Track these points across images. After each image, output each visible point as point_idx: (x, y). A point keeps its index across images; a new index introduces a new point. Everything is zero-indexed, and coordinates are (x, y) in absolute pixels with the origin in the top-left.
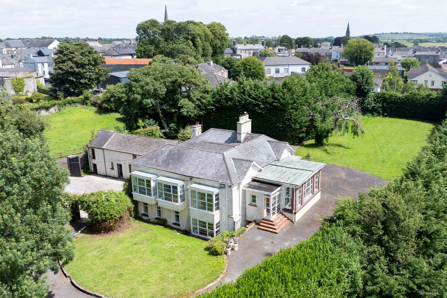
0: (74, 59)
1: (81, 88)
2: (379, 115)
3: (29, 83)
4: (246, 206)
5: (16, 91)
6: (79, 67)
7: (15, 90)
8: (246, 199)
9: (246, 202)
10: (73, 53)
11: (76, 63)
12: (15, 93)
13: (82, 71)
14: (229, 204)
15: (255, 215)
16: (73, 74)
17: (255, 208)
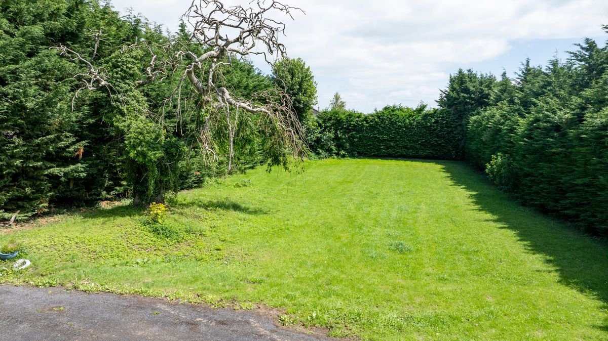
2: (331, 156)
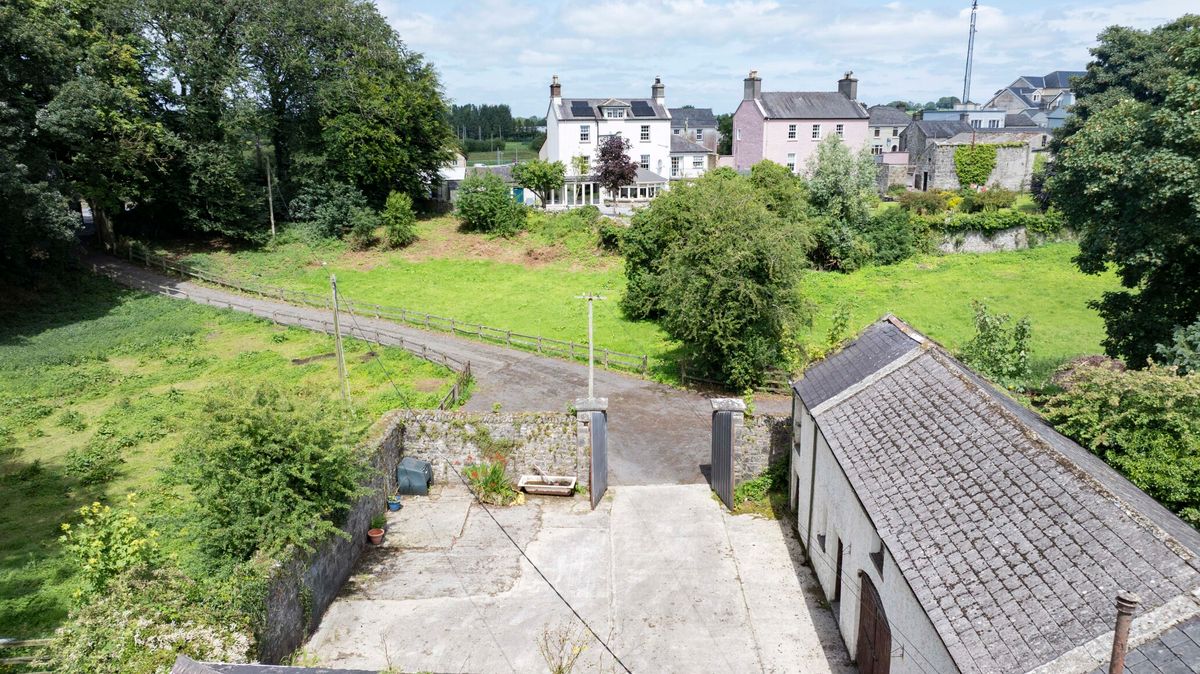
0: (1137, 79)
3: (1011, 163)
5: (961, 181)
7: (960, 177)
12: (958, 187)
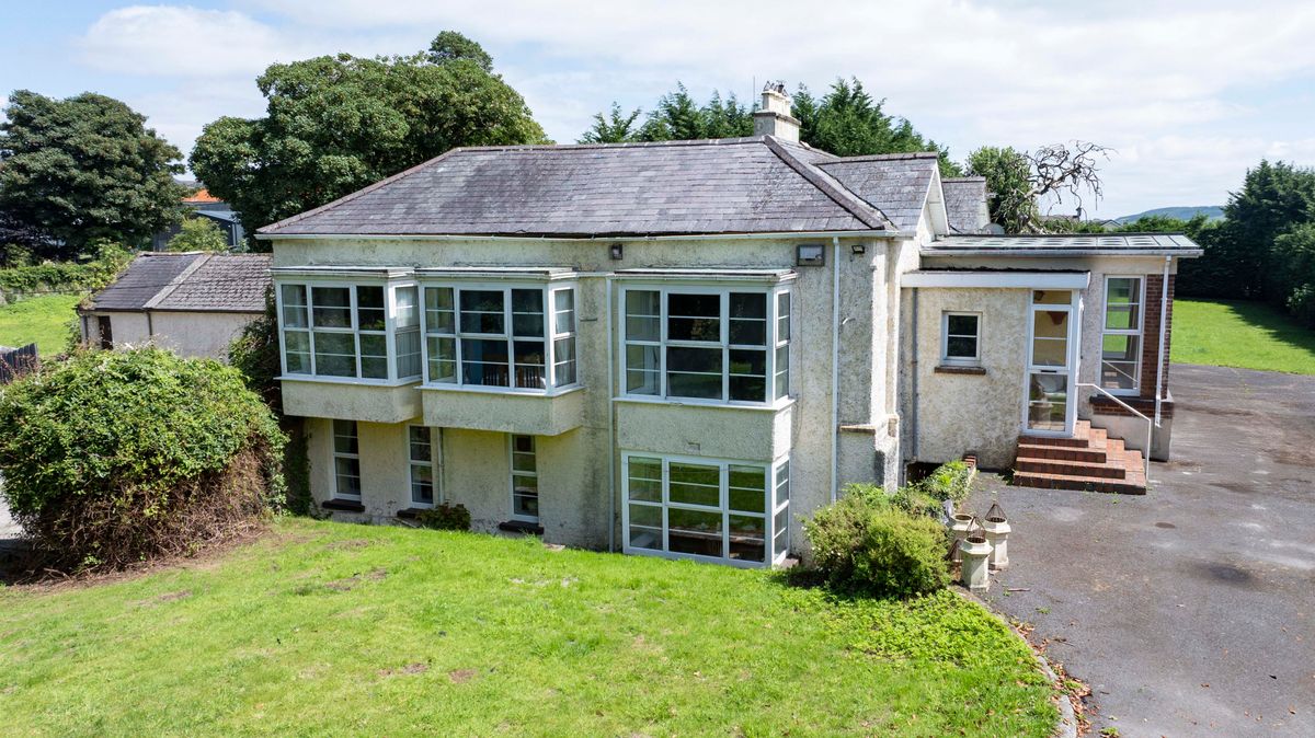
0: (70, 141)
1: (97, 236)
4: (920, 382)
6: (89, 169)
8: (922, 342)
9: (920, 356)
10: (66, 124)
11: (77, 153)
13: (100, 182)
14: (850, 358)
15: (970, 427)
16: (66, 187)
17: (973, 382)
